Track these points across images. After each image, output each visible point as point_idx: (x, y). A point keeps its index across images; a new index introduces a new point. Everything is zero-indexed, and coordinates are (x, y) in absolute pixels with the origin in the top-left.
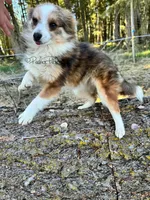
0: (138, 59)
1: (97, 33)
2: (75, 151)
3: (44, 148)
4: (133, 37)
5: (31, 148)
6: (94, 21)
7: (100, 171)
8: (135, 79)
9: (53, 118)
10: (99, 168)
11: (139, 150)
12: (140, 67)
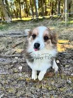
0: (68, 25)
1: (49, 10)
2: (24, 83)
3: (9, 80)
4: (66, 13)
5: (2, 80)
6: (47, 4)
7: (36, 94)
8: (65, 36)
9: (15, 63)
10: (36, 93)
11: (56, 85)
12: (69, 29)
